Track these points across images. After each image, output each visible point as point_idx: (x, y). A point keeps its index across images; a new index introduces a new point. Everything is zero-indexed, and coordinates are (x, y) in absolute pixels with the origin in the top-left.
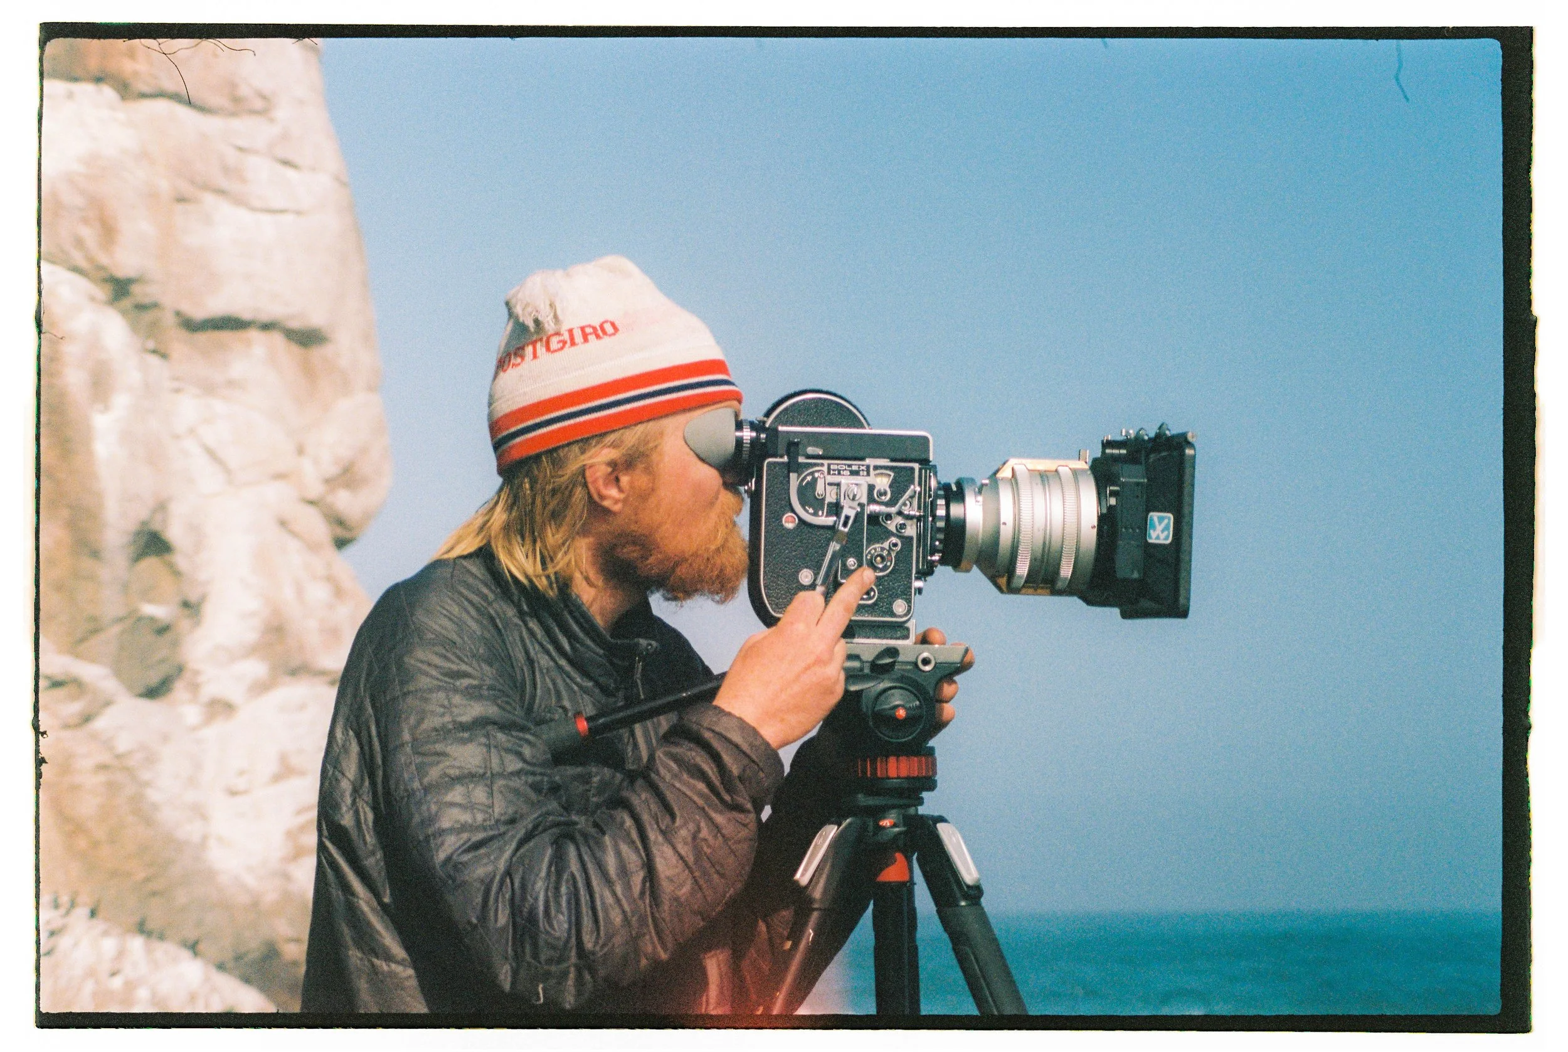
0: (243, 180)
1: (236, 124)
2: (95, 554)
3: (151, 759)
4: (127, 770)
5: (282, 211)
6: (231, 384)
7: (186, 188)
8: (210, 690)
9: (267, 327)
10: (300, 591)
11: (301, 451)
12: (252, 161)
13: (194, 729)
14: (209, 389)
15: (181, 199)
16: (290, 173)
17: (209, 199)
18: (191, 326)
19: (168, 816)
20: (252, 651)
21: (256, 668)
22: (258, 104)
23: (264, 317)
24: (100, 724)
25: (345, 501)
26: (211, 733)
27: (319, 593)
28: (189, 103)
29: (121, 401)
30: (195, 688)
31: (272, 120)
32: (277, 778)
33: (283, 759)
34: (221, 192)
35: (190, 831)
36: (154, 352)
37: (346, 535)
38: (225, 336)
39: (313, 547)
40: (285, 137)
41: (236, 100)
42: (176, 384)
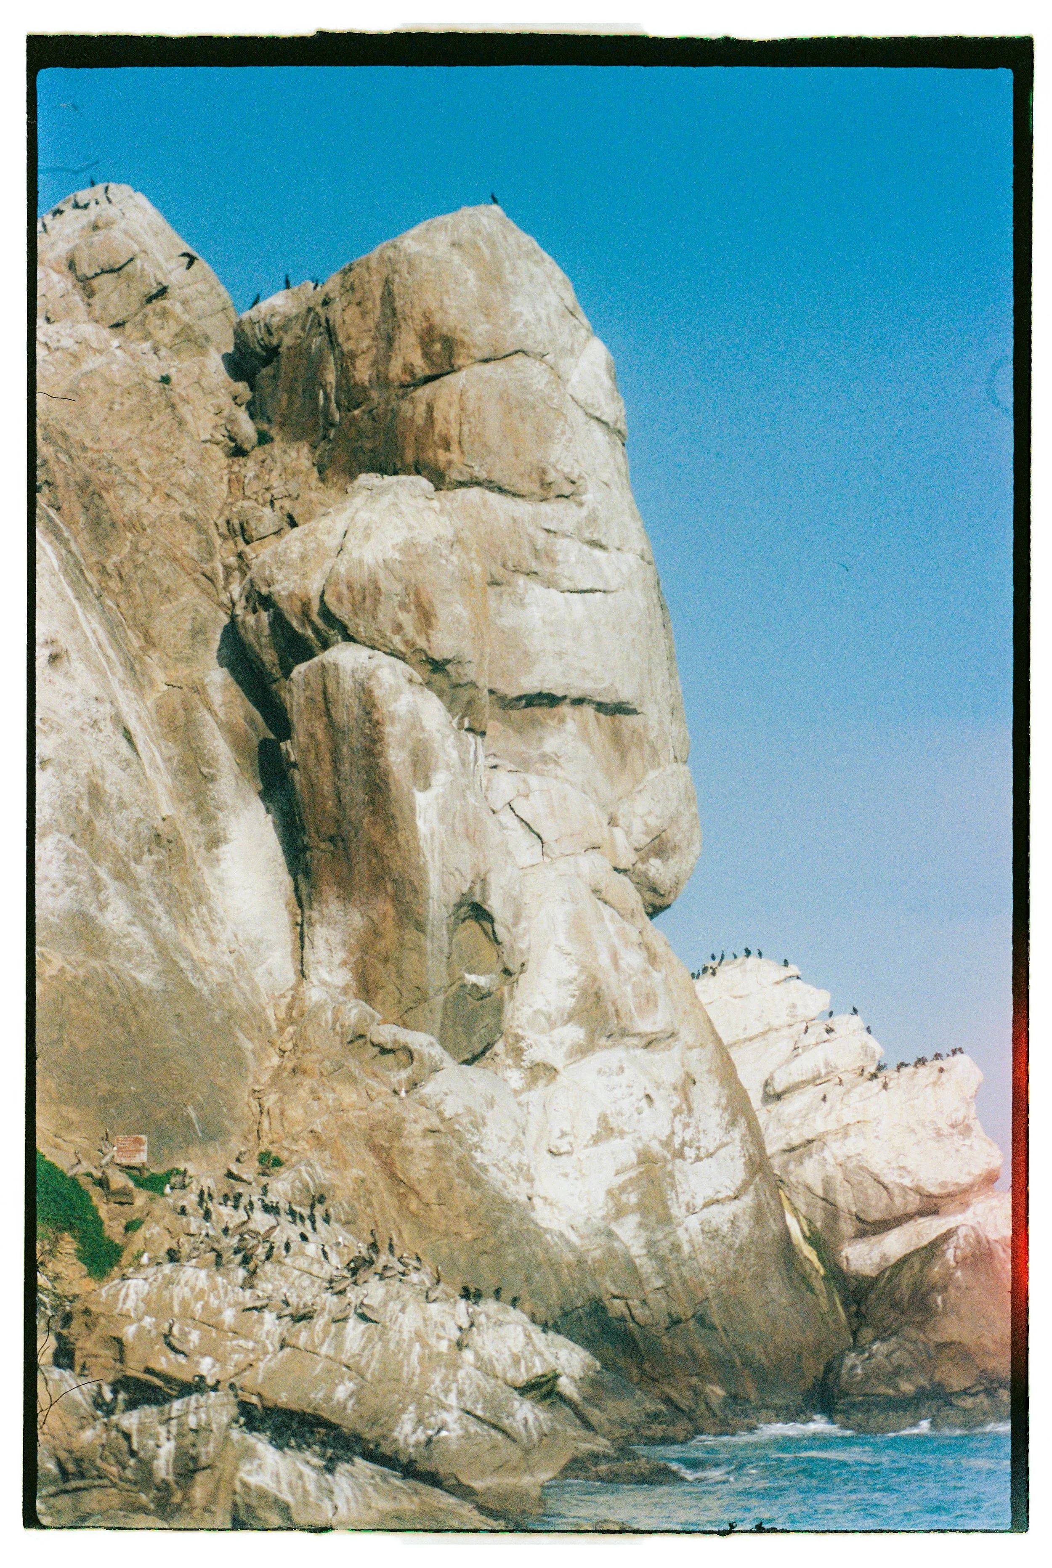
0: (554, 562)
1: (545, 508)
2: (420, 927)
3: (477, 1125)
4: (453, 1132)
5: (592, 591)
6: (544, 758)
7: (498, 572)
8: (532, 1055)
9: (578, 702)
10: (615, 958)
11: (613, 822)
12: (561, 543)
13: (517, 1093)
14: (524, 765)
15: (495, 583)
16: (597, 553)
17: (521, 580)
18: (506, 703)
19: (495, 1177)
20: (571, 1017)
21: (575, 1033)
22: (567, 489)
23: (575, 694)
24: (428, 1089)
25: (655, 868)
26: (534, 1096)
27: (633, 959)
28: (501, 490)
29: (440, 779)
30: (517, 1052)
31: (581, 504)
32: (597, 1139)
33: (603, 1119)
34: (531, 573)
35: (517, 1191)
36: (470, 730)
37: (658, 901)
38: (538, 712)
39: (626, 915)
40: (593, 519)
41: (546, 485)
42: (493, 761)
